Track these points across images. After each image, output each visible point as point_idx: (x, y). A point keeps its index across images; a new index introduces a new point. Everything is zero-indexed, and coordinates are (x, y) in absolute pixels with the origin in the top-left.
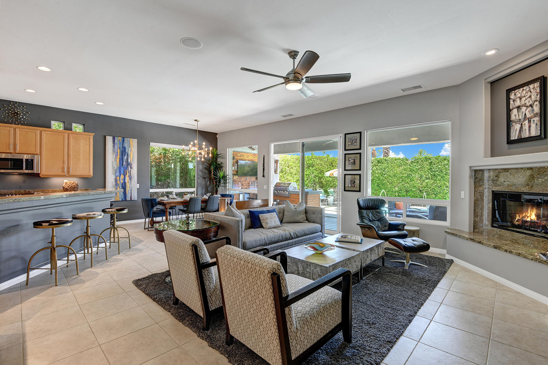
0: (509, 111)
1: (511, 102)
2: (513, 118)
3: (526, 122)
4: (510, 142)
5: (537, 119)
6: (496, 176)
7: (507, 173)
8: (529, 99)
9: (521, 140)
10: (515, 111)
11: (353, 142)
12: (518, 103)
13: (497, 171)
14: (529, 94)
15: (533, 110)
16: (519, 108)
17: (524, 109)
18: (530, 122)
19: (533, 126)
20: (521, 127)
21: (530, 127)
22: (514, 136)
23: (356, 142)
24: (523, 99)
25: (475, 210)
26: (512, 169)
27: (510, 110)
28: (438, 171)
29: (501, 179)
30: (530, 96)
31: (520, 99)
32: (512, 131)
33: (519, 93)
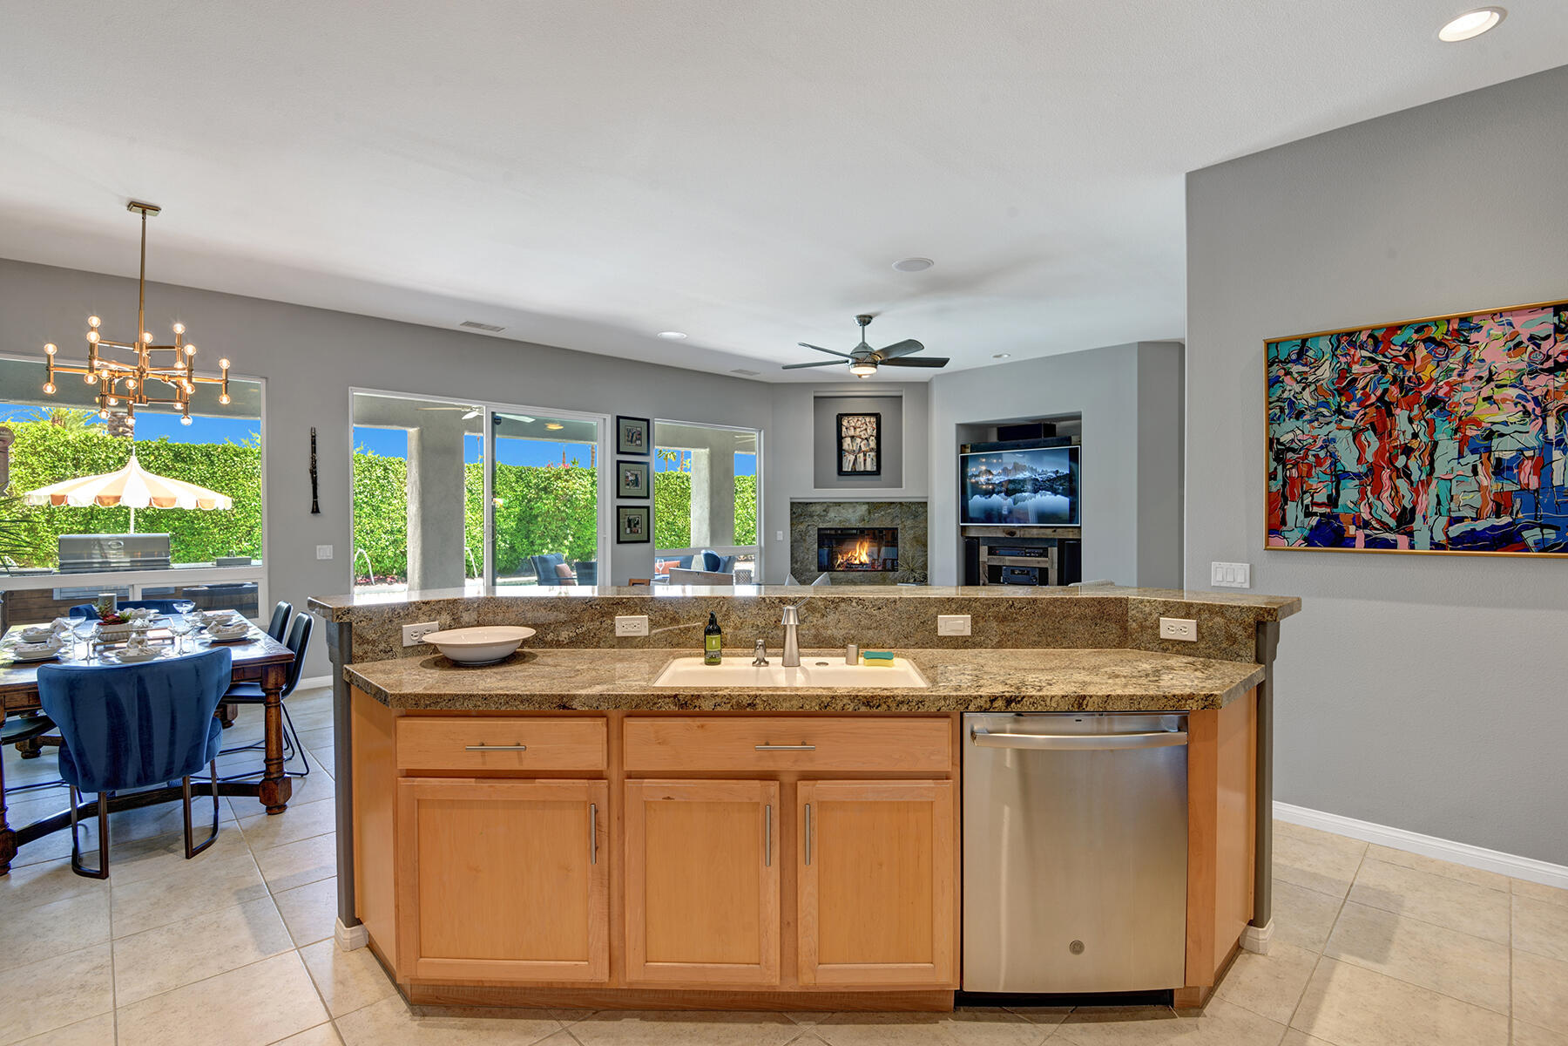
0: (840, 439)
1: (844, 429)
2: (845, 446)
3: (862, 455)
4: (840, 472)
5: (873, 454)
6: (824, 511)
7: (838, 508)
8: (864, 432)
9: (854, 473)
10: (848, 440)
11: (634, 438)
12: (852, 432)
13: (825, 505)
14: (865, 426)
15: (869, 445)
16: (852, 437)
17: (859, 440)
18: (865, 455)
19: (869, 460)
20: (856, 459)
21: (865, 460)
22: (847, 467)
23: (640, 439)
24: (858, 430)
25: (792, 554)
26: (845, 503)
27: (842, 438)
28: (364, 492)
29: (832, 514)
30: (866, 429)
31: (855, 428)
32: (844, 461)
33: (853, 421)
